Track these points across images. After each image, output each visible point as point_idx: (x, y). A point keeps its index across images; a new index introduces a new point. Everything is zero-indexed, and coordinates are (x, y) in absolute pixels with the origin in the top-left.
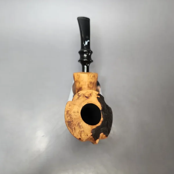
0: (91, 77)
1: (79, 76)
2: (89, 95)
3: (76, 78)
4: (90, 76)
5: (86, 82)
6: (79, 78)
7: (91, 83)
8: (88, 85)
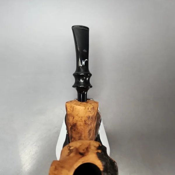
0: (90, 110)
1: (73, 109)
2: (85, 150)
3: (68, 110)
4: (88, 109)
5: (82, 117)
6: (73, 111)
7: (89, 117)
8: (85, 121)
